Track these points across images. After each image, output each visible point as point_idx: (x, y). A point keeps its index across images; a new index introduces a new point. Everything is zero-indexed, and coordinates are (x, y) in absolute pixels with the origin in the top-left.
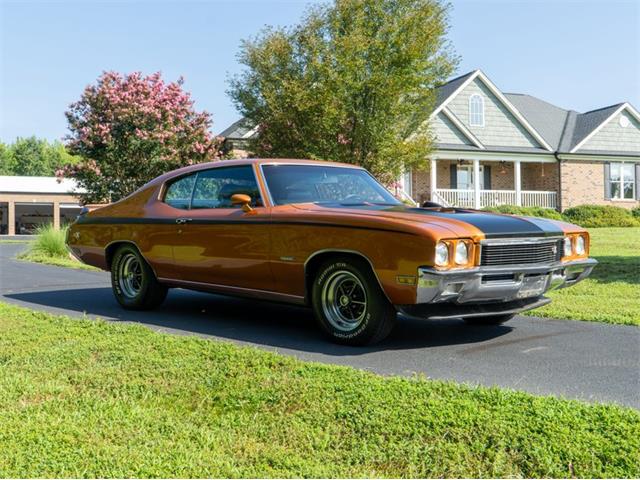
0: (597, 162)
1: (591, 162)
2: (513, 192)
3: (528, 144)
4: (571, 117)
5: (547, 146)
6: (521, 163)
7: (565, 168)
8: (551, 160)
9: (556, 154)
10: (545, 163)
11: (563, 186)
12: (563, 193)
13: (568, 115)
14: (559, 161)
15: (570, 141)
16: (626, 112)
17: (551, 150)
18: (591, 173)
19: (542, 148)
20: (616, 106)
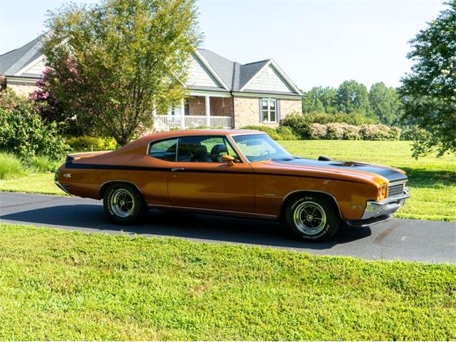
0: (255, 98)
1: (252, 98)
2: (205, 117)
3: (213, 85)
4: (236, 66)
5: (226, 87)
6: (211, 98)
7: (237, 101)
8: (228, 96)
9: (231, 92)
10: (225, 98)
11: (236, 113)
12: (236, 118)
13: (234, 65)
14: (233, 96)
15: (238, 83)
16: (271, 65)
17: (228, 90)
18: (252, 104)
19: (222, 87)
20: (265, 61)
